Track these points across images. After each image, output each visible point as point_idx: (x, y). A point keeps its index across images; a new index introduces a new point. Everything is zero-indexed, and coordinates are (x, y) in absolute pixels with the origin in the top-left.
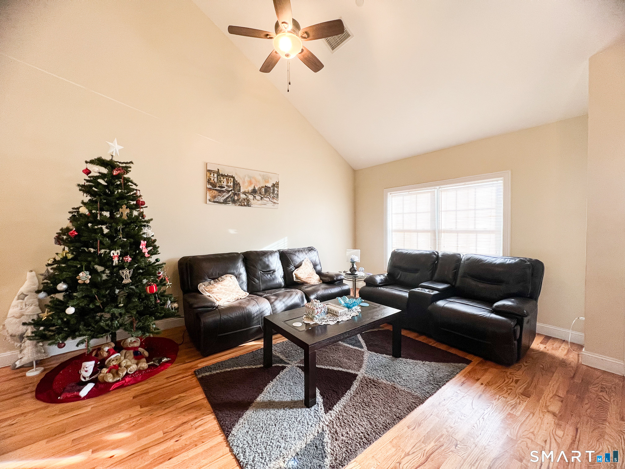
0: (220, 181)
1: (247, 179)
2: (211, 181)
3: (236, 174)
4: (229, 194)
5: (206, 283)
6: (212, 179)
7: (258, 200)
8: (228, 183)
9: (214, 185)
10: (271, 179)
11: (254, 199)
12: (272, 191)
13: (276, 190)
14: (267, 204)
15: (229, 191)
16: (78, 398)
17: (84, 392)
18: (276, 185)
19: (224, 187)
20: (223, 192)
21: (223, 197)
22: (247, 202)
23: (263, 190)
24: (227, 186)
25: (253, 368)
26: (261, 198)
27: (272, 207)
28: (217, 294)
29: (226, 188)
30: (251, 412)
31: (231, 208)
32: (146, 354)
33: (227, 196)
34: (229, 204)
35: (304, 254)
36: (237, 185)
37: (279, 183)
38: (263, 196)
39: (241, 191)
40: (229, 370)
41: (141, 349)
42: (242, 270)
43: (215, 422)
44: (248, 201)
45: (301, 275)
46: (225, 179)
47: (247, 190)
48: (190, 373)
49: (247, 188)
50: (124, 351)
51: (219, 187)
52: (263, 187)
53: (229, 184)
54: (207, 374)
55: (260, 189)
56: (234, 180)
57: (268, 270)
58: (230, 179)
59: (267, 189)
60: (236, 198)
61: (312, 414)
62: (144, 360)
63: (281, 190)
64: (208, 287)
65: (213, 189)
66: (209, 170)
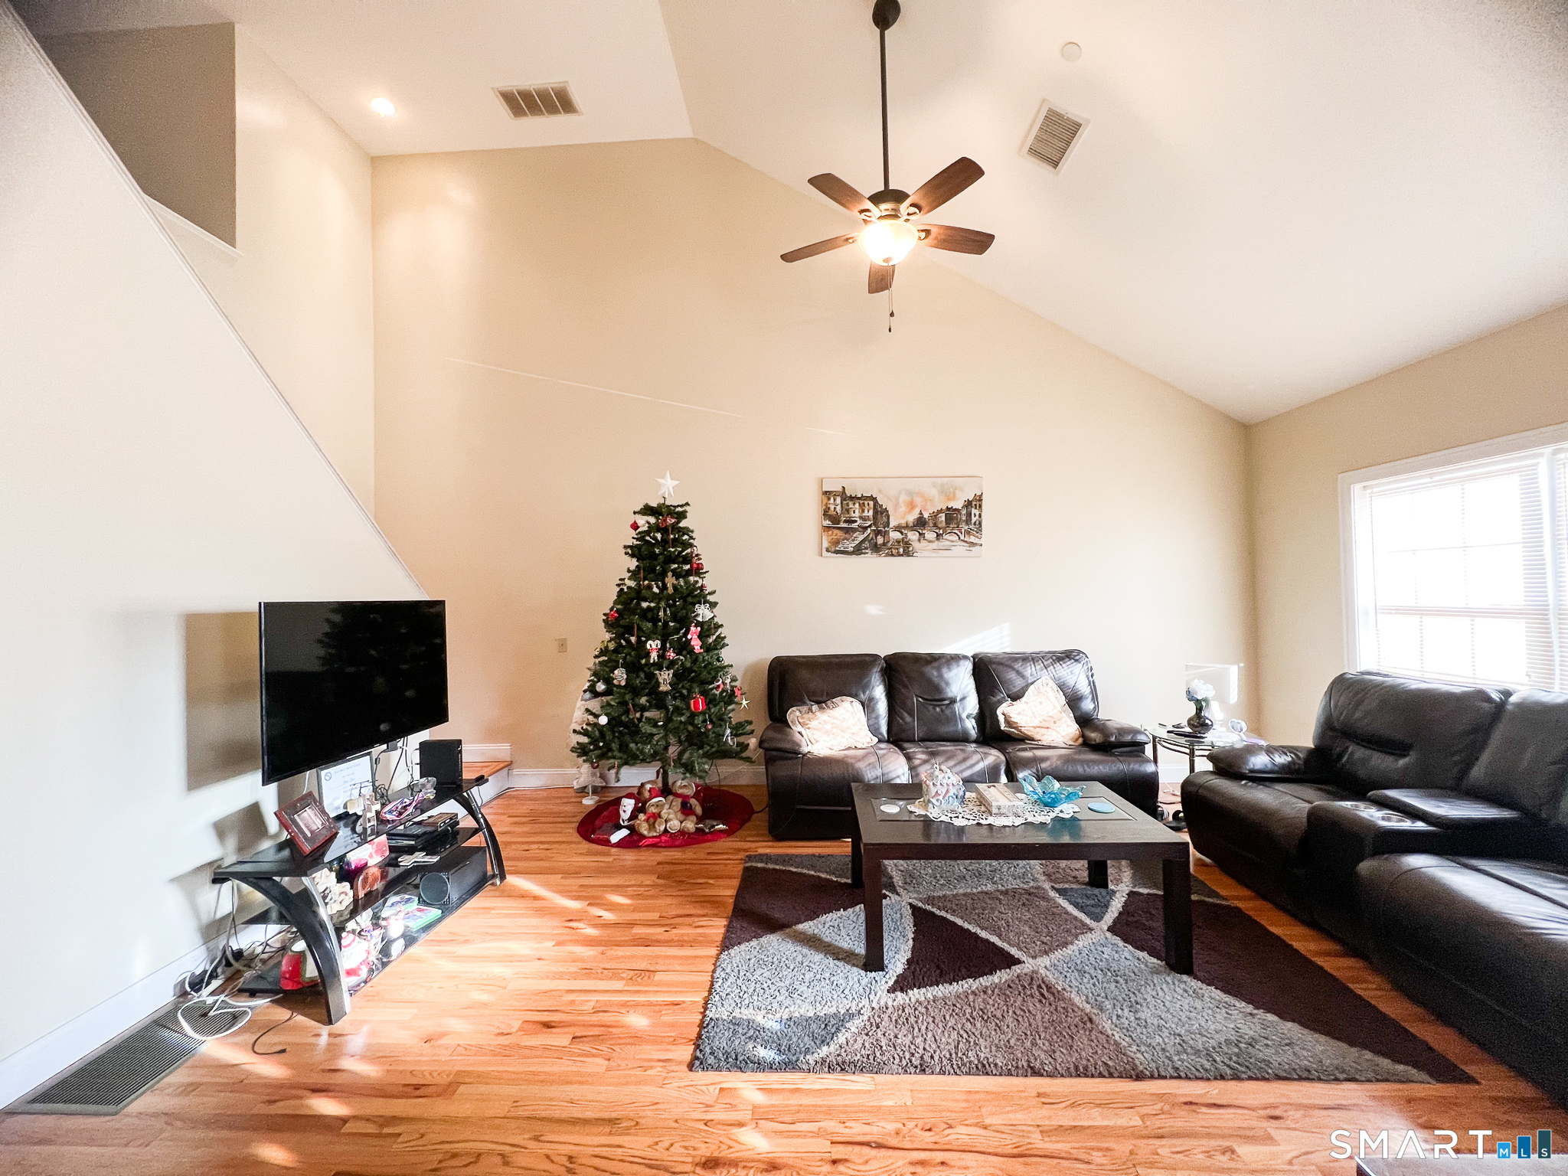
0: (848, 511)
1: (903, 498)
2: (830, 513)
3: (880, 491)
4: (866, 535)
5: (804, 708)
6: (832, 507)
7: (930, 542)
8: (863, 511)
9: (835, 520)
10: (961, 490)
11: (919, 540)
12: (964, 518)
13: (975, 515)
14: (952, 548)
15: (866, 528)
16: (607, 842)
17: (615, 838)
18: (975, 503)
19: (856, 521)
20: (854, 530)
21: (853, 540)
22: (904, 548)
23: (942, 517)
24: (861, 518)
25: (832, 881)
26: (938, 536)
27: (968, 554)
28: (814, 732)
29: (859, 522)
30: (774, 939)
31: (870, 561)
32: (699, 810)
33: (861, 537)
34: (865, 553)
35: (1038, 667)
36: (882, 514)
37: (984, 498)
38: (941, 532)
39: (891, 526)
40: (794, 870)
41: (693, 801)
42: (879, 692)
43: (722, 930)
44: (907, 544)
45: (1020, 717)
46: (857, 505)
47: (903, 522)
48: (739, 857)
49: (903, 518)
50: (671, 797)
51: (845, 522)
52: (940, 511)
53: (866, 514)
54: (760, 865)
55: (935, 516)
56: (875, 505)
57: (937, 697)
58: (866, 503)
59: (951, 515)
60: (880, 540)
61: (864, 982)
62: (694, 818)
63: (989, 514)
64: (805, 716)
65: (834, 528)
66: (826, 492)
